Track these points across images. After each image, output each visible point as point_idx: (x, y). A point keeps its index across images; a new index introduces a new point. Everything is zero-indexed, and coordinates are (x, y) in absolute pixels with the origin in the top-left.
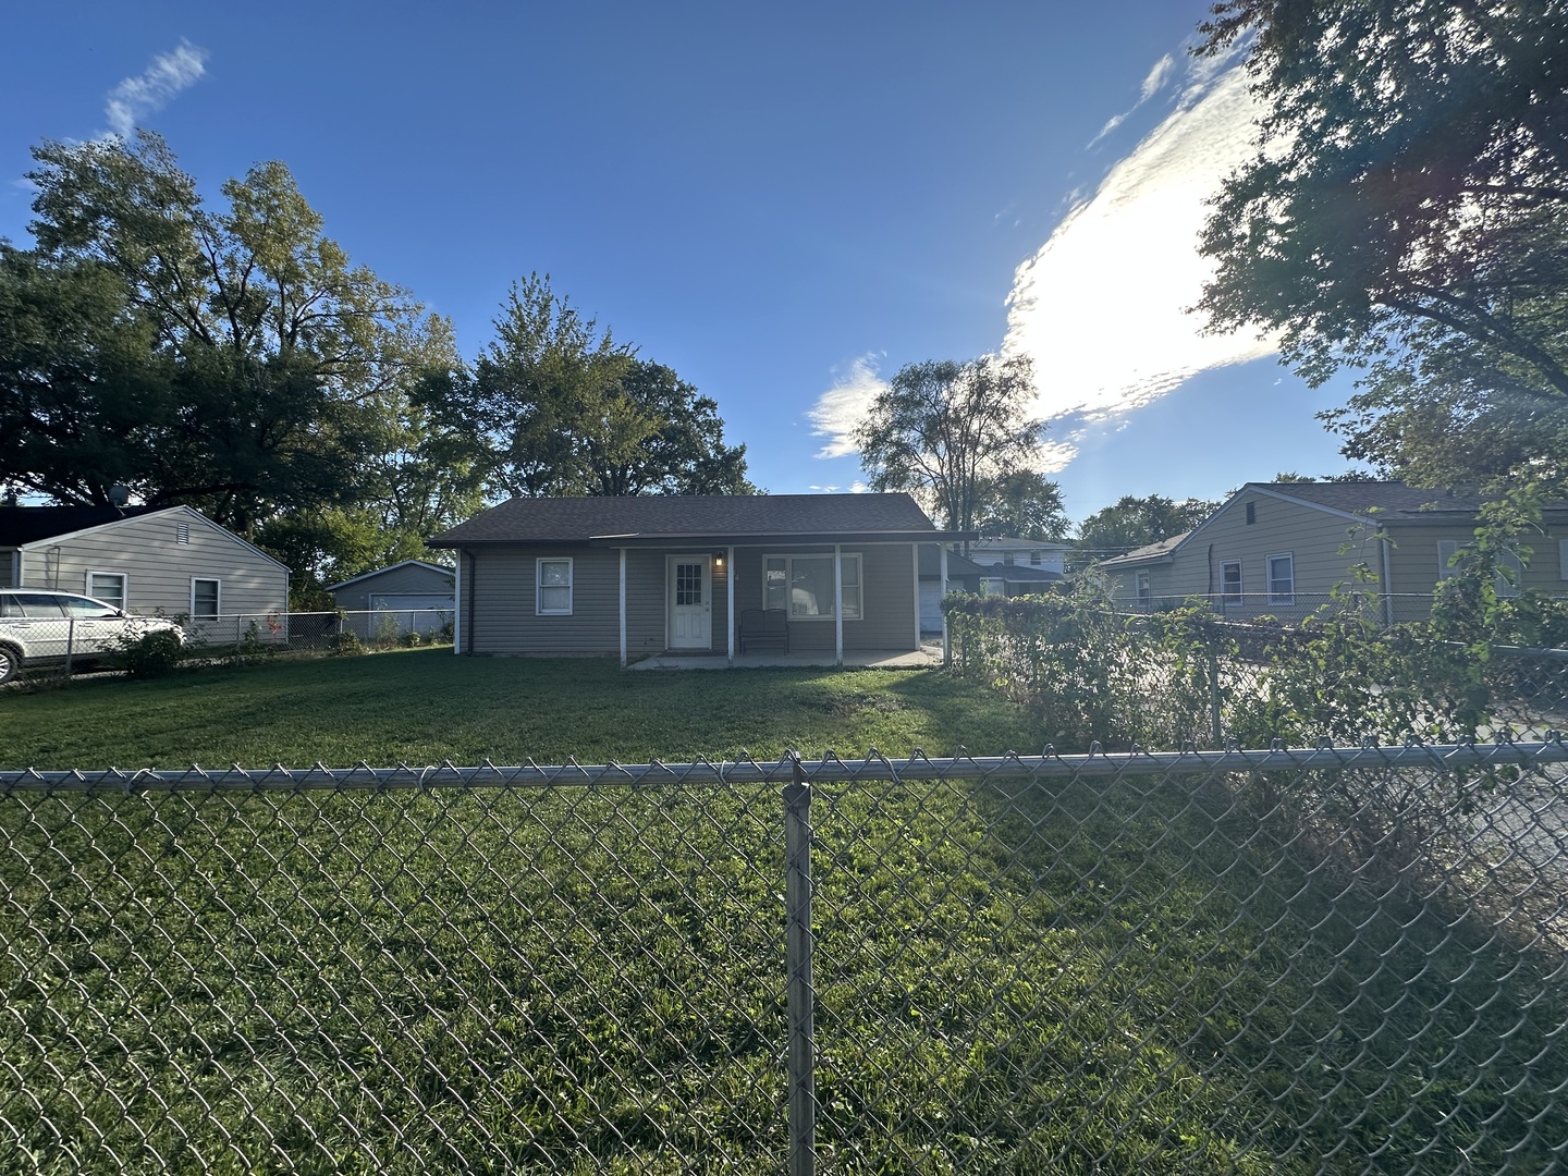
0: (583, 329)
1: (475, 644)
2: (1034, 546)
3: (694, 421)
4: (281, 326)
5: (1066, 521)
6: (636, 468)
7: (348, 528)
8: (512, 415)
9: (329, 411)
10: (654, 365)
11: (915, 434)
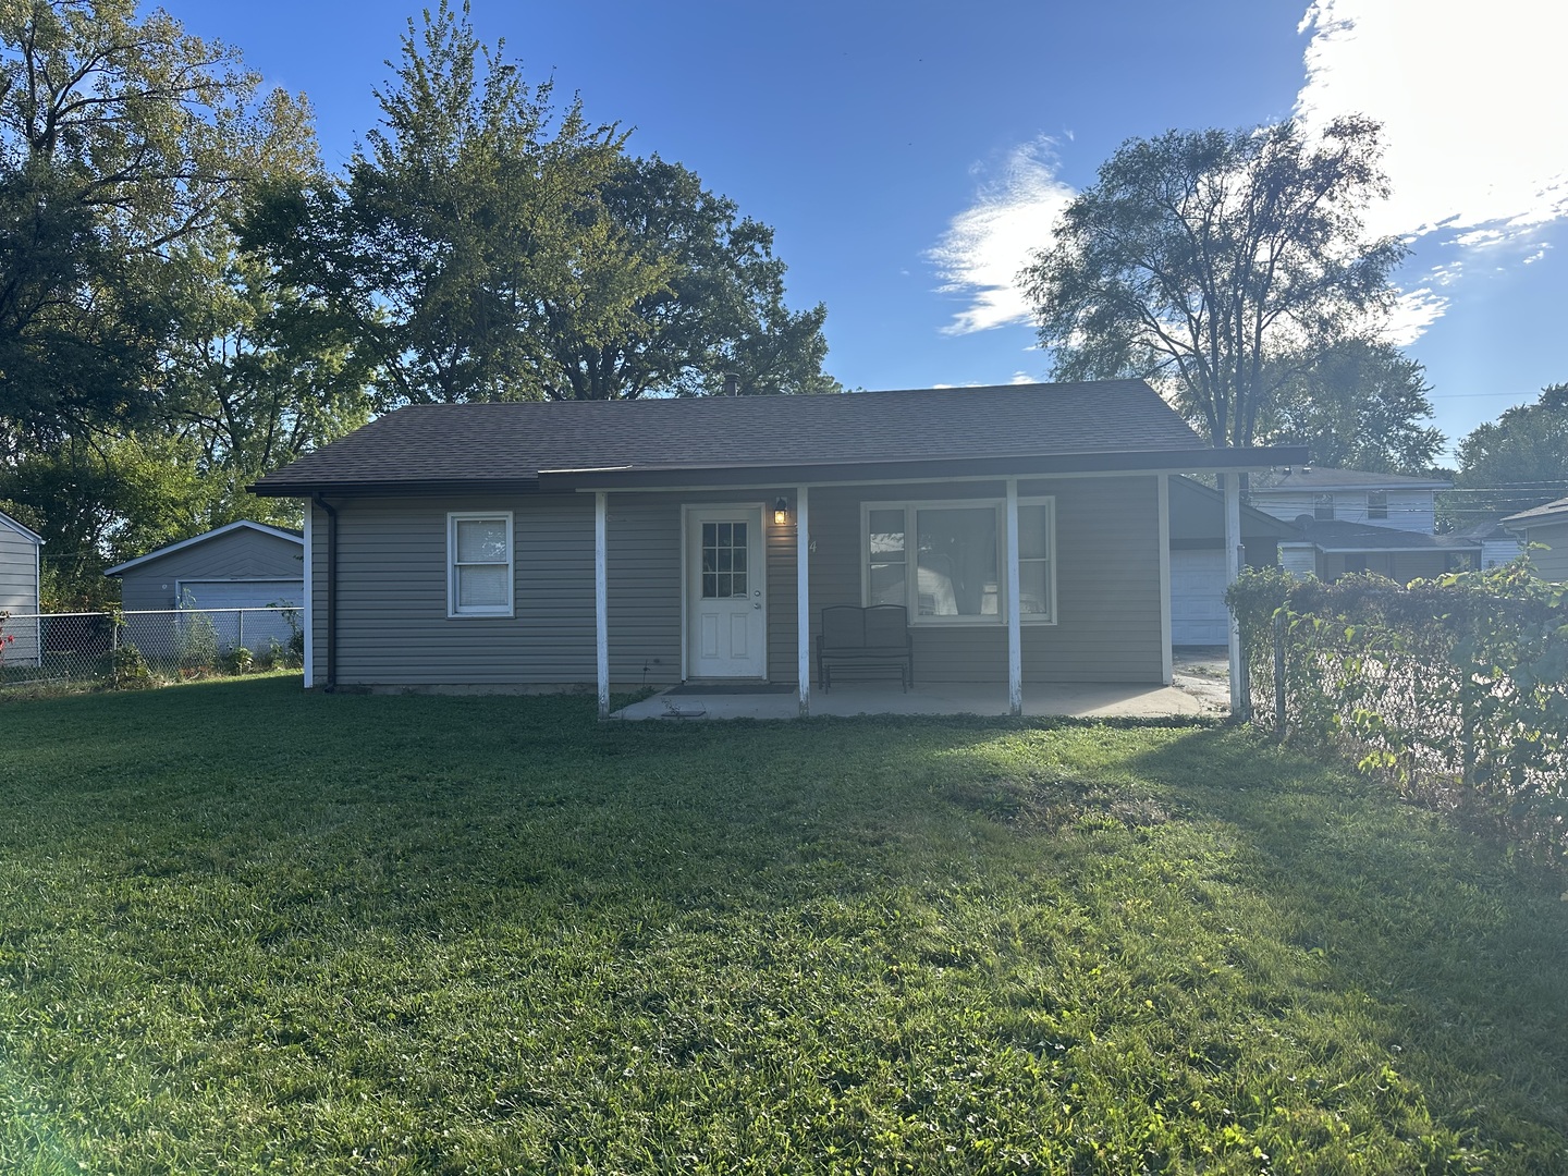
0: (531, 99)
1: (341, 670)
2: (1374, 481)
3: (732, 266)
4: (30, 122)
5: (1434, 436)
6: (629, 355)
7: (147, 468)
8: (414, 262)
9: (105, 267)
10: (659, 165)
11: (1144, 274)
